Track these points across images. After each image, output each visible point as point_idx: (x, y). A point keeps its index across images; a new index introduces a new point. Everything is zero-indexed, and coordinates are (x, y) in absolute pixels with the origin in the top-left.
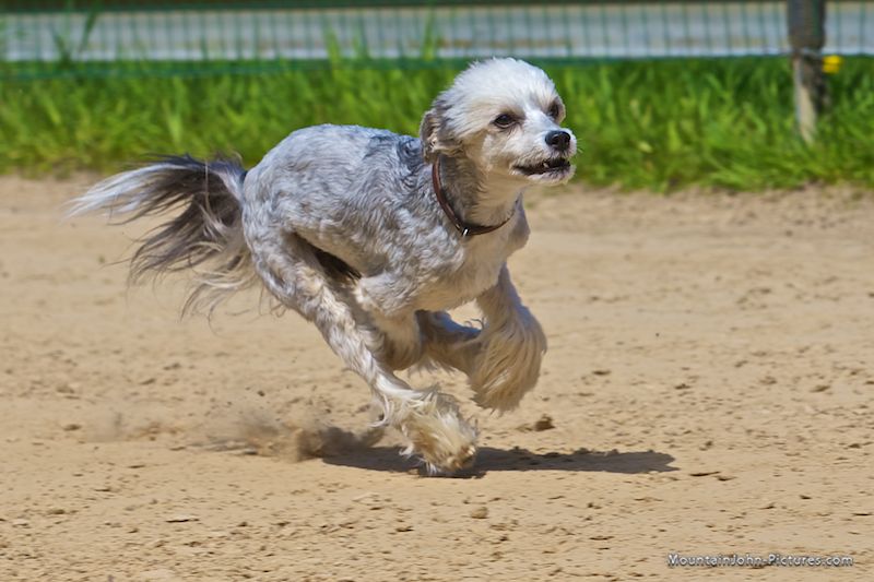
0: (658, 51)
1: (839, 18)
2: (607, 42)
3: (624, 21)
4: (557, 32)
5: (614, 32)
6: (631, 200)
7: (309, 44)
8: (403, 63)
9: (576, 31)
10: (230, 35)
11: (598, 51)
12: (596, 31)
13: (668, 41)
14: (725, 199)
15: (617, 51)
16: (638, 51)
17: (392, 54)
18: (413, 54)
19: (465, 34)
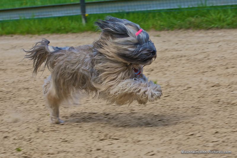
4: (50, 13)
6: (62, 35)
8: (30, 19)
11: (56, 15)
14: (74, 34)
18: (31, 17)
19: (38, 14)
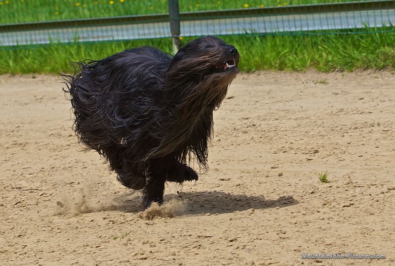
0: (137, 37)
1: (184, 26)
2: (123, 36)
3: (127, 30)
5: (125, 33)
7: (45, 40)
8: (69, 44)
9: (115, 33)
10: (24, 38)
12: (120, 33)
13: (139, 35)
15: (126, 38)
16: (131, 38)
17: (67, 41)
18: (72, 41)
19: (85, 35)
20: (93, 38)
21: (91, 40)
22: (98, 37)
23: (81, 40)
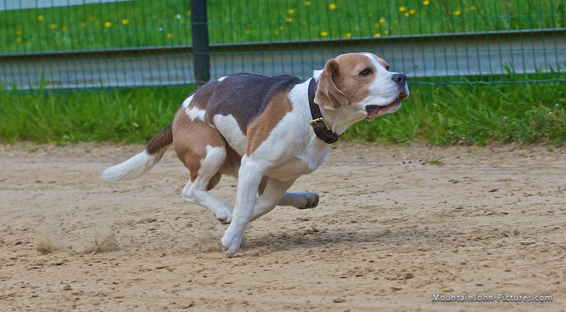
20: (69, 82)
21: (65, 86)
22: (77, 82)
23: (49, 87)
